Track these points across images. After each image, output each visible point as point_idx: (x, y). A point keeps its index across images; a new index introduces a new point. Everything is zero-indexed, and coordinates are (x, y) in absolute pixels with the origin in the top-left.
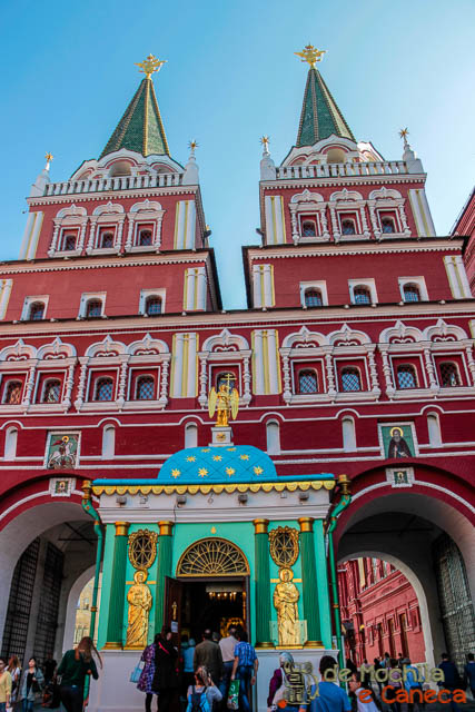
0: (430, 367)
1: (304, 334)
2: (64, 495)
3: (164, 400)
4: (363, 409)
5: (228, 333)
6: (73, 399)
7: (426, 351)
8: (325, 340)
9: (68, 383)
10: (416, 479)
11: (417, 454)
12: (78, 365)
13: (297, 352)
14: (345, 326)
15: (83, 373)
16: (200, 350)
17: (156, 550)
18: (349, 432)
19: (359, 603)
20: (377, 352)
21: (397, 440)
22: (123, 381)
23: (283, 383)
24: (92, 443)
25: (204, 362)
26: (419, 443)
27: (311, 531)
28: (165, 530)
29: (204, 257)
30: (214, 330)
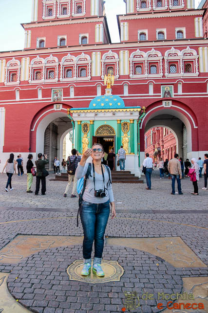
0: (181, 65)
1: (138, 52)
2: (59, 110)
3: (90, 77)
4: (156, 80)
5: (111, 52)
6: (59, 78)
7: (181, 60)
8: (145, 55)
9: (57, 72)
10: (172, 104)
11: (173, 97)
12: (59, 65)
13: (135, 59)
14: (153, 49)
15: (61, 68)
16: (101, 59)
17: (89, 128)
18: (151, 88)
19: (163, 141)
20: (163, 59)
21: (167, 91)
22: (75, 70)
23: (130, 71)
24: (67, 93)
25: (103, 63)
26: (174, 93)
27: (133, 123)
28: (92, 123)
29: (102, 19)
30: (106, 50)
